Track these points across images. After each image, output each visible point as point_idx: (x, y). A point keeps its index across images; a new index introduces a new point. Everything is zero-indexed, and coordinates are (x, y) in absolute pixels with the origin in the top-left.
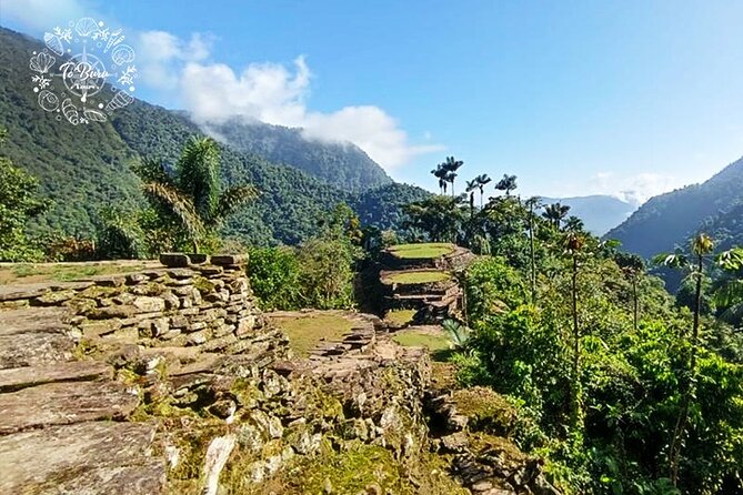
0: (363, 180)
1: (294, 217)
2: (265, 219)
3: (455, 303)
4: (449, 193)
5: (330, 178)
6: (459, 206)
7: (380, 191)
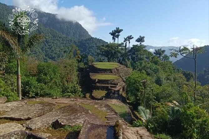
0: (80, 36)
1: (53, 49)
2: (42, 49)
3: (122, 89)
4: (116, 42)
5: (67, 34)
6: (120, 48)
7: (86, 40)
